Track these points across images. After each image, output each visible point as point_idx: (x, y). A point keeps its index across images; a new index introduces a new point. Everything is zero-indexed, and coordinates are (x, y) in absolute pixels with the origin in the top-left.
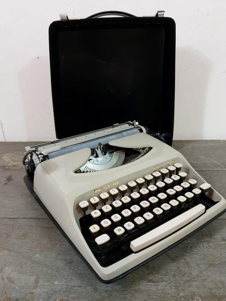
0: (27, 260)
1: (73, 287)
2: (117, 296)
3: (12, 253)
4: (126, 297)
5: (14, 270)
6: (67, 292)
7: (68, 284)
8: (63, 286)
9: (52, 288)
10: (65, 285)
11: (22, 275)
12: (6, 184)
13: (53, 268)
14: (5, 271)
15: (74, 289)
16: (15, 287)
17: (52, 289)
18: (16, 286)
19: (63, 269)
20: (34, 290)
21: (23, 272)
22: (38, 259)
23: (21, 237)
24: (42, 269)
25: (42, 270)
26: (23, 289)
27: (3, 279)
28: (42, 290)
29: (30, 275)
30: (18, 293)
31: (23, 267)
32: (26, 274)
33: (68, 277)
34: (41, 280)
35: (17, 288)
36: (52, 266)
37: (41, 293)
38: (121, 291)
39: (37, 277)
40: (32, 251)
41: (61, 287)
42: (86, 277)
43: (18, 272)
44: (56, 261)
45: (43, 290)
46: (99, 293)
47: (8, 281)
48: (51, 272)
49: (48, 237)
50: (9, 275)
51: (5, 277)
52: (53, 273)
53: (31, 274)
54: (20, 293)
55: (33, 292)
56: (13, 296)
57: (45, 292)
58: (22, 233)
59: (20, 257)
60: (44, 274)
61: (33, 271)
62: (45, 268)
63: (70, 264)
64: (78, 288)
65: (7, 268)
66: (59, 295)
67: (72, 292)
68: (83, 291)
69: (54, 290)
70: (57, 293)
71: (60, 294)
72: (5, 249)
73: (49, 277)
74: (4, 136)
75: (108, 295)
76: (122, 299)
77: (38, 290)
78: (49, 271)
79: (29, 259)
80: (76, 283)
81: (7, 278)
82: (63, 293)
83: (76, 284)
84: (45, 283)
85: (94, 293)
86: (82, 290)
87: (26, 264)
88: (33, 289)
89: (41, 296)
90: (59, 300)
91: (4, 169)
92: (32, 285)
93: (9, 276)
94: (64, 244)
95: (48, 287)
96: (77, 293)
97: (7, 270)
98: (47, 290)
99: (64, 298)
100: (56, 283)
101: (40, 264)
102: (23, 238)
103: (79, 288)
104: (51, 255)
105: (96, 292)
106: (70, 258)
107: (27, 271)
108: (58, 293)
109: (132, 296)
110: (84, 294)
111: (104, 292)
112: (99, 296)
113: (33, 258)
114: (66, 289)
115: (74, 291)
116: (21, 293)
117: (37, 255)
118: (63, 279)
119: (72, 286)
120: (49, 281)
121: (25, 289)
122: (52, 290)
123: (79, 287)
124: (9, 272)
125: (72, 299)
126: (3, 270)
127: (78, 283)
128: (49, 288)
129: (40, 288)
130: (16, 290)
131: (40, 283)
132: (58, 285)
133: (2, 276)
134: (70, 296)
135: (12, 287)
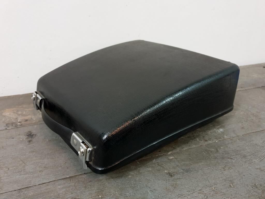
12: (30, 141)
23: (96, 196)
49: (130, 187)
58: (95, 191)
91: (15, 126)
94: (154, 189)
102: (100, 196)
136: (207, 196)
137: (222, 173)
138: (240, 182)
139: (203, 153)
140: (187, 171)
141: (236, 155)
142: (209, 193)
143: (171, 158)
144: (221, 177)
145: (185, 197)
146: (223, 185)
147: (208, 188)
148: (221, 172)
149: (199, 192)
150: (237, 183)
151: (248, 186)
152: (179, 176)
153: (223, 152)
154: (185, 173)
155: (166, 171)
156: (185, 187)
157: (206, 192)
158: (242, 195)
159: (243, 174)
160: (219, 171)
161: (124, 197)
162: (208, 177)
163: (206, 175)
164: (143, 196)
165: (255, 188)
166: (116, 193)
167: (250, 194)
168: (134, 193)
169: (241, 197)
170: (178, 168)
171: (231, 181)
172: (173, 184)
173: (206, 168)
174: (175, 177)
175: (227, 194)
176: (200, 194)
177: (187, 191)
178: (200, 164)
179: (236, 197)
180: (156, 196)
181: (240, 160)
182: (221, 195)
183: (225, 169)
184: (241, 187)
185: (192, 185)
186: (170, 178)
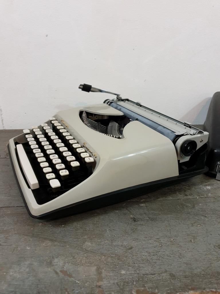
0: (77, 249)
1: (146, 276)
2: (201, 281)
3: (56, 243)
4: (212, 281)
5: (66, 262)
6: (141, 282)
7: (138, 272)
8: (133, 275)
9: (121, 278)
10: (135, 273)
11: (78, 266)
13: (112, 256)
14: (56, 264)
15: (147, 278)
16: (75, 282)
18: (76, 280)
19: (124, 256)
20: (100, 282)
21: (78, 263)
22: (90, 248)
24: (100, 258)
25: (100, 260)
26: (87, 283)
27: (56, 273)
28: (109, 281)
29: (88, 266)
30: (82, 288)
31: (75, 258)
32: (83, 265)
33: (134, 265)
34: (103, 270)
35: (79, 282)
36: (111, 254)
37: (109, 285)
38: (203, 275)
39: (97, 267)
40: (79, 240)
41: (131, 276)
42: (156, 263)
43: (72, 263)
44: (113, 248)
45: (112, 282)
46: (179, 280)
47: (63, 275)
48: (112, 261)
49: (92, 223)
50: (62, 268)
51: (58, 271)
52: (114, 262)
53: (89, 264)
54: (84, 287)
55: (100, 285)
56: (77, 292)
57: (114, 283)
59: (67, 246)
60: (105, 263)
61: (90, 261)
62: (103, 257)
63: (131, 250)
64: (152, 276)
65: (56, 260)
66: (133, 286)
67: (146, 281)
68: (159, 278)
69: (125, 281)
70: (129, 284)
71: (134, 284)
72: (45, 239)
73: (111, 266)
74: (3, 124)
75: (190, 281)
76: (208, 284)
77: (105, 282)
78: (109, 259)
79: (80, 248)
80: (146, 270)
81: (61, 271)
82: (136, 283)
83: (147, 272)
84: (110, 273)
85: (172, 280)
86: (157, 277)
87: (78, 254)
88: (98, 281)
89: (111, 288)
90: (135, 291)
92: (95, 277)
94: (113, 229)
95: (116, 278)
96: (154, 282)
97: (58, 262)
98: (116, 281)
99: (140, 288)
100: (123, 272)
101: (95, 253)
103: (154, 276)
104: (103, 242)
105: (175, 279)
106: (127, 243)
107: (82, 262)
108: (131, 284)
109: (218, 280)
110: (163, 283)
111: (184, 278)
112: (180, 283)
113: (84, 247)
114: (138, 278)
115: (149, 280)
116: (86, 288)
117: (86, 243)
118: (130, 268)
119: (143, 274)
120: (113, 270)
121: (89, 282)
122: (121, 280)
123: (152, 274)
124: (61, 263)
125: (150, 290)
126: (53, 262)
127: (149, 270)
128: (117, 279)
129: (106, 279)
130: (77, 284)
131: (103, 273)
132: (126, 274)
133: (54, 270)
134: (146, 285)
135: (71, 282)
136: (162, 245)
137: (189, 228)
138: (204, 239)
139: (178, 206)
140: (153, 220)
141: (213, 214)
142: (166, 242)
143: (142, 205)
144: (185, 232)
145: (140, 241)
146: (184, 238)
147: (167, 238)
148: (187, 227)
149: (156, 240)
150: (200, 240)
151: (210, 245)
152: (143, 222)
153: (199, 209)
154: (149, 221)
155: (131, 216)
156: (144, 233)
157: (164, 241)
158: (199, 252)
159: (211, 233)
160: (186, 225)
161: (84, 230)
162: (171, 229)
163: (171, 227)
164: (101, 233)
165: (218, 248)
166: (78, 225)
167: (209, 252)
168: (94, 229)
169: (198, 253)
170: (145, 215)
171: (194, 236)
172: (133, 228)
173: (174, 220)
174: (139, 223)
175: (184, 247)
176: (155, 242)
177: (144, 237)
178: (169, 216)
179: (192, 252)
180: (113, 235)
181: (214, 220)
182: (177, 247)
183: (193, 225)
184: (202, 244)
185: (152, 232)
186: (132, 223)
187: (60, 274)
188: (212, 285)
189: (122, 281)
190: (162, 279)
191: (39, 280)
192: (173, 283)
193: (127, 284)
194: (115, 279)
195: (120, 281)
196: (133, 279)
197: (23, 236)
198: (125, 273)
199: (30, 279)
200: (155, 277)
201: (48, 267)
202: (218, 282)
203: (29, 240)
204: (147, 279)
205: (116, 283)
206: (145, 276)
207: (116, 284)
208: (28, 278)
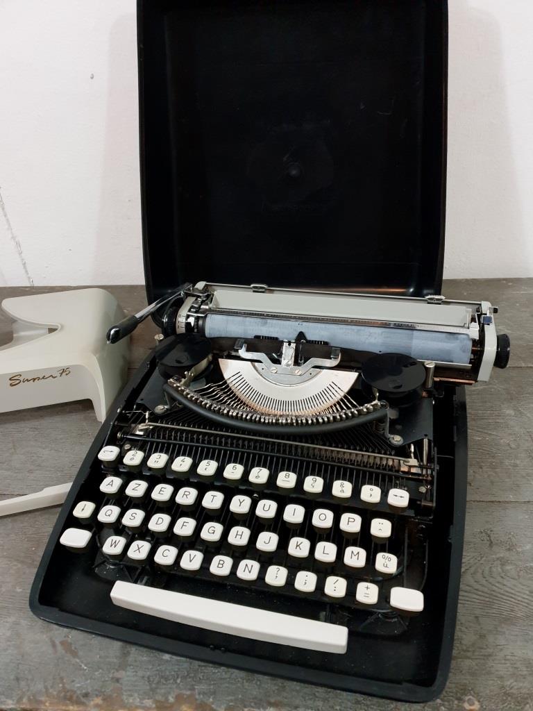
1: (203, 668)
4: (317, 694)
6: (190, 680)
8: (181, 663)
9: (158, 668)
10: (186, 661)
11: (93, 636)
15: (204, 673)
16: (81, 666)
17: (157, 670)
18: (82, 663)
20: (121, 672)
26: (98, 671)
28: (137, 672)
30: (87, 680)
34: (133, 649)
35: (85, 668)
37: (135, 679)
41: (177, 667)
45: (140, 673)
46: (258, 683)
47: (64, 652)
50: (65, 637)
51: (57, 642)
54: (91, 679)
55: (119, 676)
56: (79, 685)
57: (143, 677)
64: (214, 671)
66: (174, 686)
68: (223, 677)
69: (163, 674)
70: (168, 682)
71: (176, 683)
74: (26, 271)
75: (277, 688)
76: (307, 698)
77: (128, 673)
81: (62, 643)
82: (181, 682)
84: (143, 656)
85: (247, 682)
86: (222, 674)
88: (117, 670)
89: (135, 686)
90: (174, 696)
92: (115, 660)
93: (65, 639)
95: (150, 667)
96: (212, 682)
98: (148, 673)
99: (184, 692)
100: (166, 656)
105: (252, 681)
108: (172, 681)
110: (227, 685)
112: (257, 690)
114: (188, 672)
115: (205, 678)
116: (94, 679)
121: (103, 670)
122: (157, 672)
125: (202, 696)
128: (152, 668)
129: (132, 667)
130: (82, 672)
131: (131, 655)
132: (170, 661)
133: (51, 639)
134: (196, 687)
135: (73, 664)
187: (59, 648)
188: (315, 700)
189: (159, 674)
190: (229, 678)
191: (23, 656)
192: (246, 689)
193: (166, 681)
194: (148, 669)
195: (156, 675)
196: (178, 673)
197: (16, 563)
198: (169, 659)
199: (10, 651)
200: (219, 672)
201: (42, 632)
202: (327, 696)
203: (24, 573)
204: (202, 674)
205: (147, 676)
206: (201, 670)
207: (146, 679)
208: (7, 649)
